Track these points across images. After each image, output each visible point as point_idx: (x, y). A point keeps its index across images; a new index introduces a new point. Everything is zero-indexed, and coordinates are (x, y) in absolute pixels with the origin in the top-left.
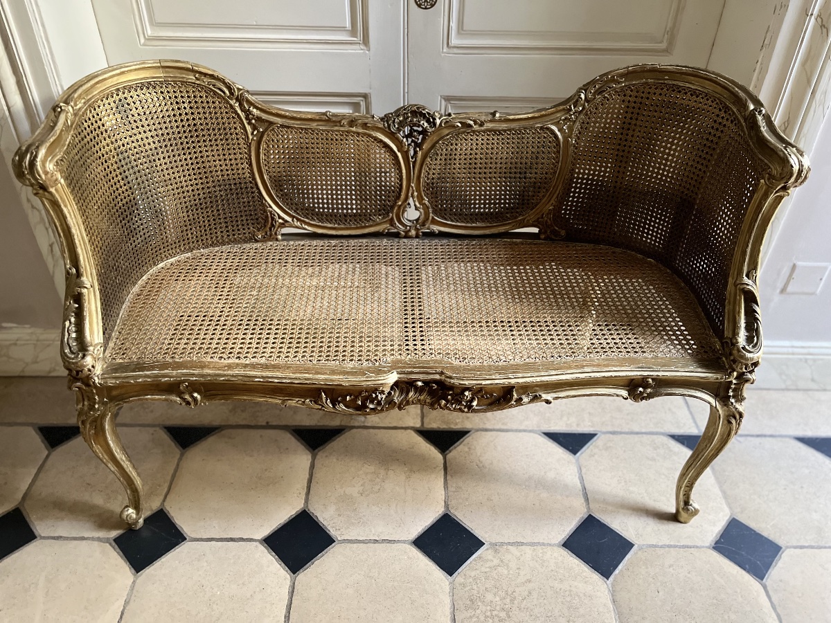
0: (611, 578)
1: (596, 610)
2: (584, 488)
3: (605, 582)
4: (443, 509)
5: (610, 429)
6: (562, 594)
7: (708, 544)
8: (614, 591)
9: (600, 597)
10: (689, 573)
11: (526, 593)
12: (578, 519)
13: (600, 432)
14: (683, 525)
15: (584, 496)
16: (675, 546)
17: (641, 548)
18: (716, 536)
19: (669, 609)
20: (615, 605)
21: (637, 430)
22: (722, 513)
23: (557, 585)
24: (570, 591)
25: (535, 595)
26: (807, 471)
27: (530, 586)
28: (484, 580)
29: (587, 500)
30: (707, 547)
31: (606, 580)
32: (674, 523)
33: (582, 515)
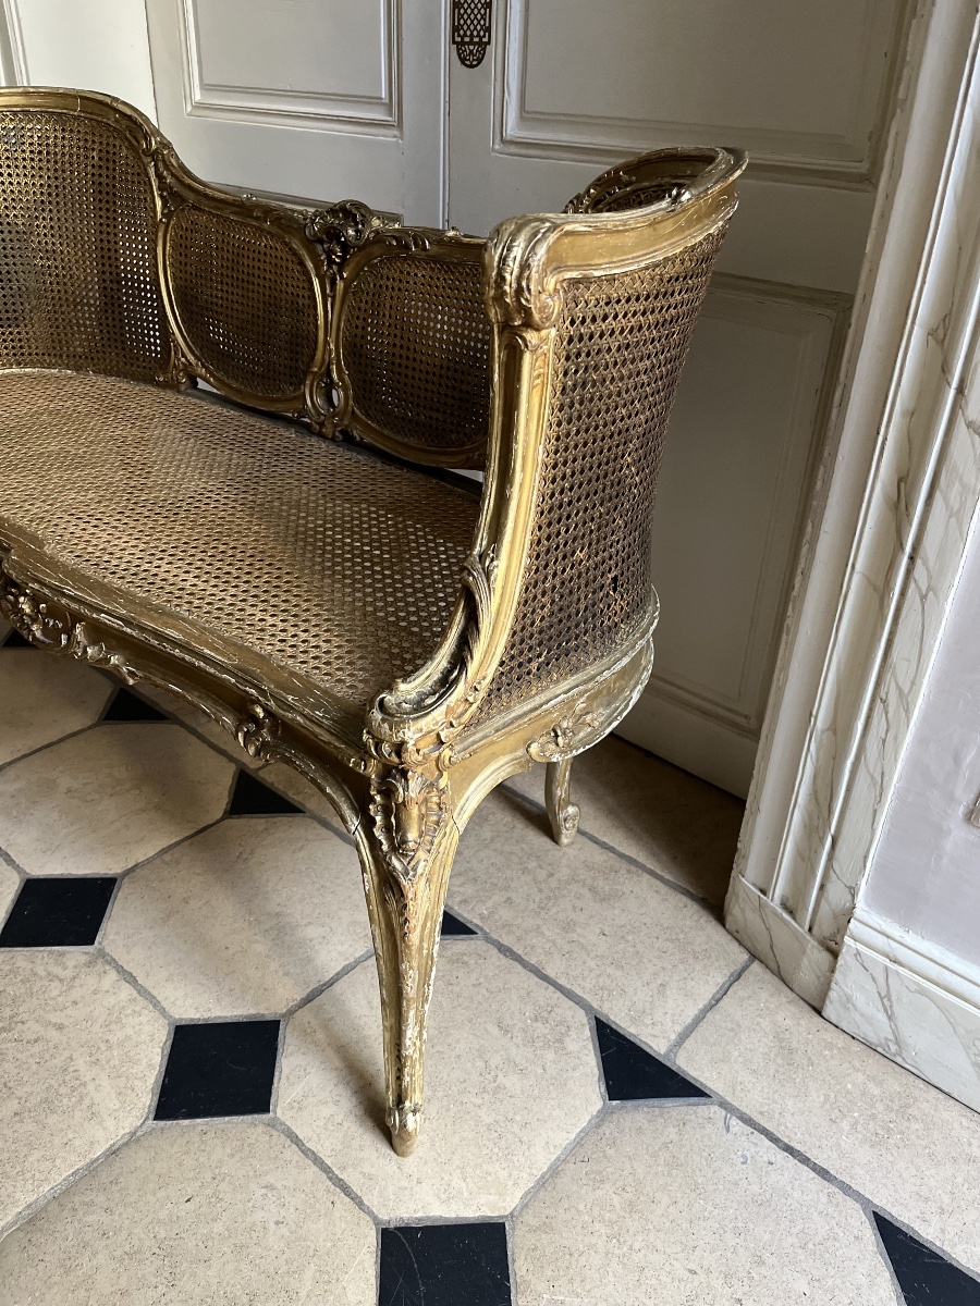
0: (162, 1123)
1: (71, 1136)
2: (331, 983)
3: (147, 1118)
4: (119, 871)
5: (506, 941)
6: (67, 1078)
7: (384, 1216)
8: (138, 1139)
9: (105, 1128)
10: (277, 1223)
11: (34, 1036)
12: (252, 1011)
13: (485, 933)
14: (392, 1153)
15: (312, 991)
16: (326, 1170)
17: (273, 1124)
18: (420, 1219)
19: (163, 1234)
20: (108, 1156)
21: (550, 972)
22: (492, 1198)
23: (81, 1063)
24: (84, 1084)
25: (36, 1049)
26: (802, 1285)
27: (53, 1034)
28: (18, 980)
29: (308, 1000)
30: (375, 1219)
31: (152, 1116)
32: (382, 1137)
33: (266, 1012)
